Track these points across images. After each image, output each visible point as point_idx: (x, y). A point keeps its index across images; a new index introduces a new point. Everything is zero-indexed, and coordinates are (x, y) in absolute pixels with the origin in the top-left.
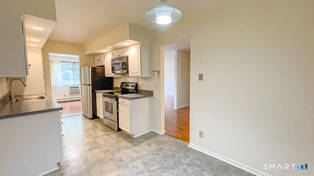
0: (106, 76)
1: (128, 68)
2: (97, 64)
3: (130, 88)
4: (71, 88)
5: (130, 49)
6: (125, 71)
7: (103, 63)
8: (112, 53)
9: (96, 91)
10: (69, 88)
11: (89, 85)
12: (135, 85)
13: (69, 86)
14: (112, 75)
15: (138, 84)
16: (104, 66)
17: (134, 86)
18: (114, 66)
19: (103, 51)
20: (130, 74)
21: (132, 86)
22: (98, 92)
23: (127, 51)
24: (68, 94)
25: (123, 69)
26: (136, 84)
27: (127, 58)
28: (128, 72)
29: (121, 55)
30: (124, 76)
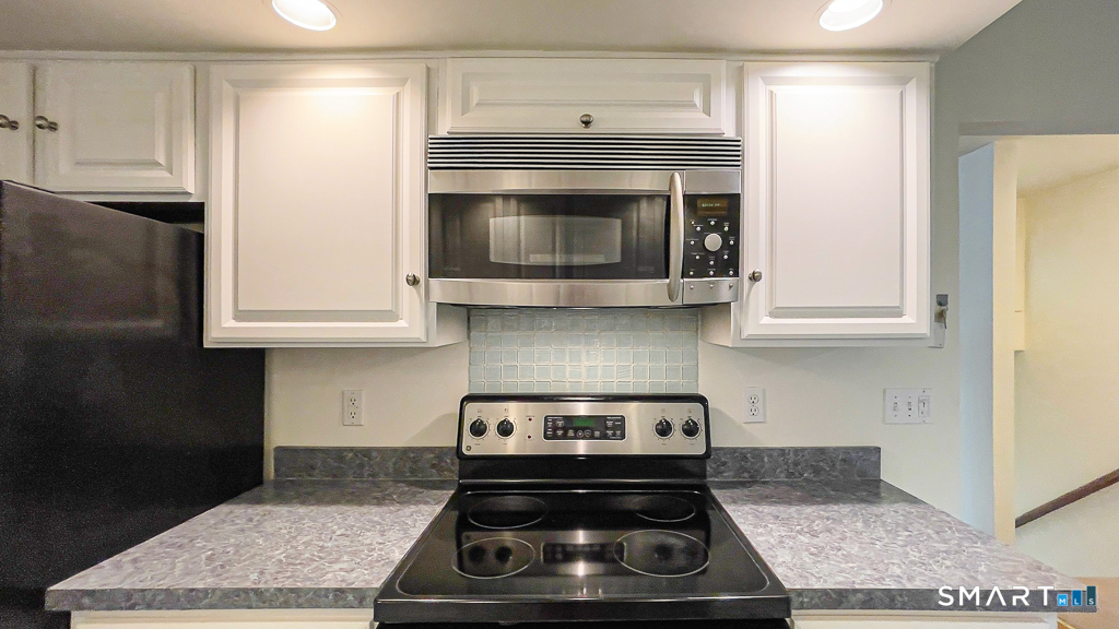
30: (469, 338)
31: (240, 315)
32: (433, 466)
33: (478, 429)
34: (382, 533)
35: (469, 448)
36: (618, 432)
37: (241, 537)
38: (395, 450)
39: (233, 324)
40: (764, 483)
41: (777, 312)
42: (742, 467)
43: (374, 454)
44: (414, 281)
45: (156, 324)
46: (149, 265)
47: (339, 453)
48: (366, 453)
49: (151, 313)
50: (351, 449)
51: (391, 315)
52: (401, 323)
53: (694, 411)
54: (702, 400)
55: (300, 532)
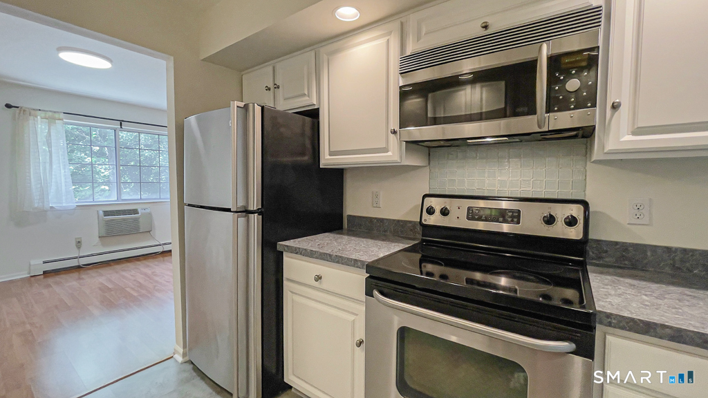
2: (286, 103)
4: (106, 213)
7: (303, 95)
8: (394, 26)
9: (282, 244)
10: (101, 213)
11: (246, 212)
13: (98, 208)
14: (389, 156)
22: (296, 251)
24: (96, 234)
30: (429, 164)
31: (331, 154)
32: (411, 230)
33: (431, 211)
34: (379, 249)
35: (425, 220)
36: (515, 220)
37: (330, 242)
38: (394, 220)
39: (328, 157)
40: (646, 271)
41: (638, 131)
42: (623, 256)
43: (385, 221)
44: (394, 132)
45: (306, 158)
46: (303, 134)
47: (370, 219)
48: (382, 220)
49: (303, 154)
50: (376, 218)
51: (385, 150)
52: (390, 153)
53: (576, 211)
54: (585, 204)
55: (349, 243)
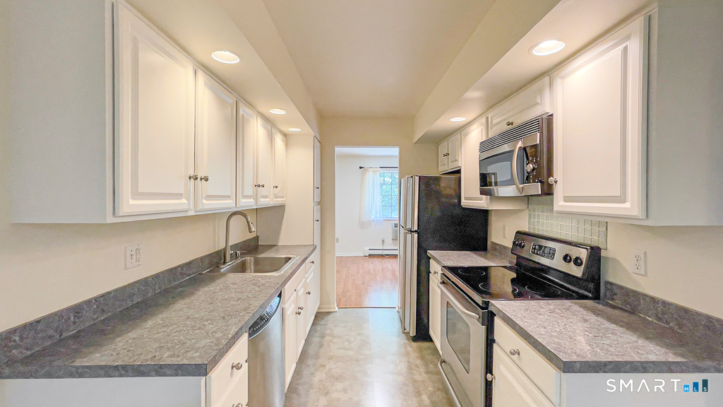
0: (464, 203)
1: (550, 174)
3: (557, 263)
5: (562, 78)
6: (536, 188)
7: (456, 160)
8: (484, 120)
9: (430, 252)
11: (411, 231)
12: (583, 254)
13: (392, 222)
14: (482, 203)
15: (603, 253)
16: (459, 172)
17: (577, 262)
18: (490, 169)
19: (458, 120)
20: (559, 203)
21: (566, 258)
23: (547, 93)
24: (391, 238)
25: (527, 179)
26: (595, 253)
27: (546, 124)
28: (548, 191)
29: (519, 121)
30: (528, 207)
33: (516, 244)
39: (464, 201)
42: (626, 300)
